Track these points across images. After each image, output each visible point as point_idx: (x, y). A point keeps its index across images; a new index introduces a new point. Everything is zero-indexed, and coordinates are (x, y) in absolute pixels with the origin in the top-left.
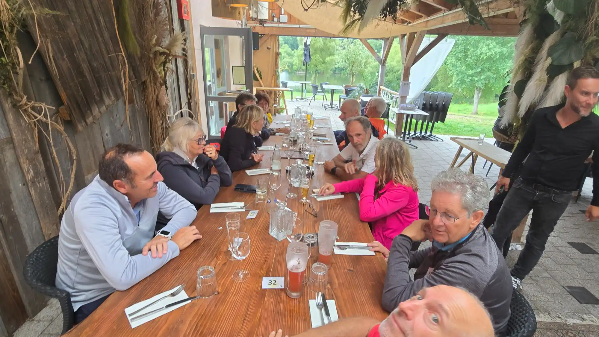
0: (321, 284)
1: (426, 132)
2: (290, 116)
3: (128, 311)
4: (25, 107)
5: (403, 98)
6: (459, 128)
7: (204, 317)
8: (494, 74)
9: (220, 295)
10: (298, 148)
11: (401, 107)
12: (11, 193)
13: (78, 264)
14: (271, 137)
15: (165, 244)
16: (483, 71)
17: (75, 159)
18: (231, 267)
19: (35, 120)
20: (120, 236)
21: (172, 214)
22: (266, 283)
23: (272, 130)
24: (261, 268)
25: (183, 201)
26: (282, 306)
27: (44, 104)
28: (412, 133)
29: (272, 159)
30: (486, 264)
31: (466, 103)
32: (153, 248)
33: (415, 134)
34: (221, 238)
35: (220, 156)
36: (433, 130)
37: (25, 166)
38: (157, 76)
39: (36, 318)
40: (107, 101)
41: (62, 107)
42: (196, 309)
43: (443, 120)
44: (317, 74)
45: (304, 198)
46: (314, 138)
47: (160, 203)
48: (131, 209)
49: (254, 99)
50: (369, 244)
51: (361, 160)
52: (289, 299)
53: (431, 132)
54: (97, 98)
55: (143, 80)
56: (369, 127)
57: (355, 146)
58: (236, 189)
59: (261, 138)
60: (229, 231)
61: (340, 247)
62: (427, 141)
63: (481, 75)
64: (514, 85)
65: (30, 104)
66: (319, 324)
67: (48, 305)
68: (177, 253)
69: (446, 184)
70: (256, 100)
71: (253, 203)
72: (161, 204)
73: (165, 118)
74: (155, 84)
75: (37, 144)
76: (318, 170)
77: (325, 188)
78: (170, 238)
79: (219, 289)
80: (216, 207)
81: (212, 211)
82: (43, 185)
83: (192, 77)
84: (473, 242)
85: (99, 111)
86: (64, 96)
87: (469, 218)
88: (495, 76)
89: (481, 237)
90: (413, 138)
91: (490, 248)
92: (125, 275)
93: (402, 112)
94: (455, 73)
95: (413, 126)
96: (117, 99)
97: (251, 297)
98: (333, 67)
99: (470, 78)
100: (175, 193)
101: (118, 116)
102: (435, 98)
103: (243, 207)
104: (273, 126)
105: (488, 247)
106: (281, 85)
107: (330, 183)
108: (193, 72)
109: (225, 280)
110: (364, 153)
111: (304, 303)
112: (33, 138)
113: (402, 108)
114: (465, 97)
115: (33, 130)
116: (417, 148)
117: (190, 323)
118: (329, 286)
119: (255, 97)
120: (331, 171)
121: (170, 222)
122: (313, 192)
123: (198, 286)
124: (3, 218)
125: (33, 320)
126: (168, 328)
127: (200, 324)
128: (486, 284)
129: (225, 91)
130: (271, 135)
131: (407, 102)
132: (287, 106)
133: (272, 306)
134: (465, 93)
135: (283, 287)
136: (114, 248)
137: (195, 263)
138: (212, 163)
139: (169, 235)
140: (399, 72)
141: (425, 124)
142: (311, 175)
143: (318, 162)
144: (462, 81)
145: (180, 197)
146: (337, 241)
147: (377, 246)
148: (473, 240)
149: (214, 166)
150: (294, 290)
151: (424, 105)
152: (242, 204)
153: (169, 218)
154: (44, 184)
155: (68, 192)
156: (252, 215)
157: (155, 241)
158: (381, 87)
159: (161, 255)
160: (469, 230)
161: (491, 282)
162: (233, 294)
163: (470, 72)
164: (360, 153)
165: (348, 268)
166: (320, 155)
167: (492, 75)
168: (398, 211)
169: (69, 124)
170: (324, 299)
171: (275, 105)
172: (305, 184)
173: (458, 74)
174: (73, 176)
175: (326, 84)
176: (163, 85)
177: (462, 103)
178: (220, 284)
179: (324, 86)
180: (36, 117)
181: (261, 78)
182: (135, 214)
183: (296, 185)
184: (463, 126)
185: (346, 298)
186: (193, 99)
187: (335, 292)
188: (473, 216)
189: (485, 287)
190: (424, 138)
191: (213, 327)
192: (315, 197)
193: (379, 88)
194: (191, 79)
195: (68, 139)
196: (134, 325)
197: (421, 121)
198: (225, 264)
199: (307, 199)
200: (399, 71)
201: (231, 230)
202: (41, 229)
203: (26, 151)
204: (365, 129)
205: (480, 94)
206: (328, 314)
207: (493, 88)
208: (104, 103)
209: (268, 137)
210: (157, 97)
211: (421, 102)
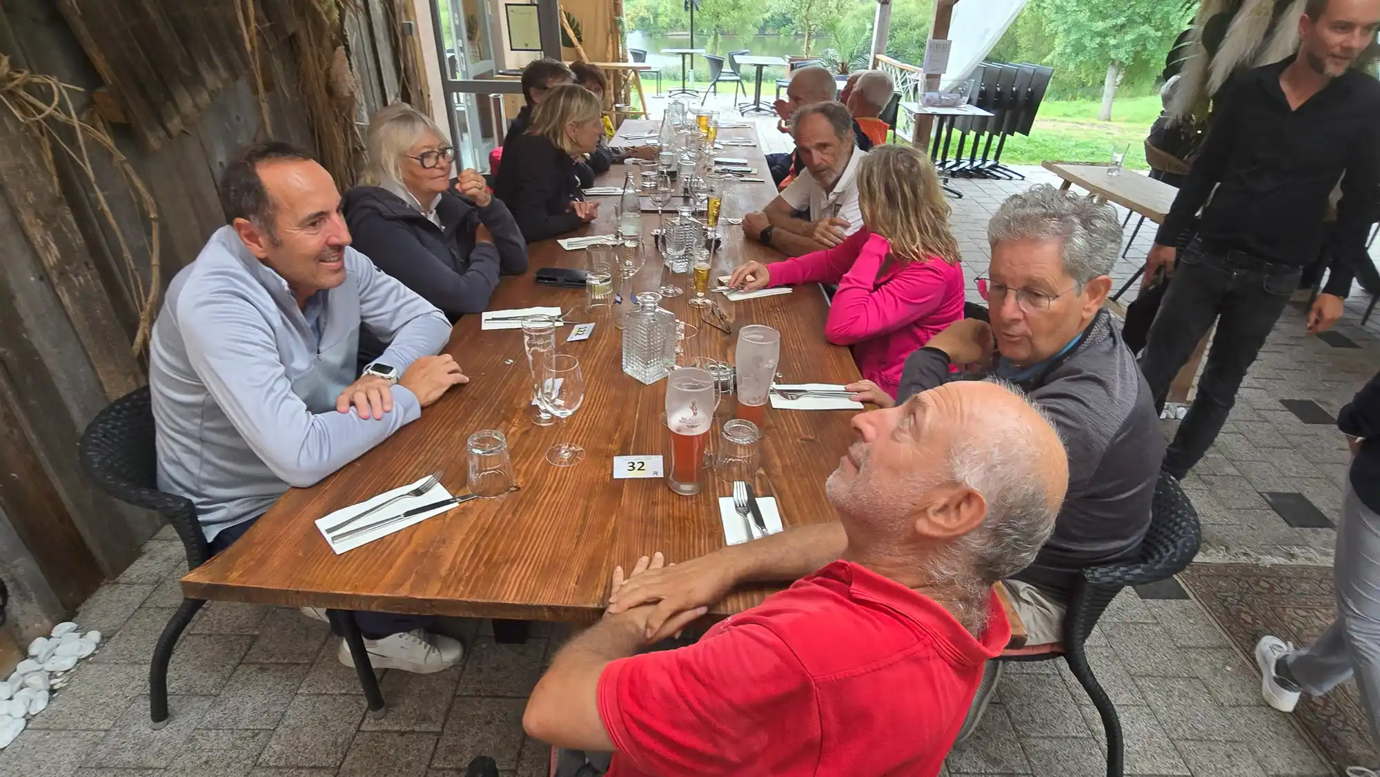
0: (744, 468)
1: (984, 160)
2: (656, 122)
3: (323, 524)
4: (10, 85)
5: (933, 80)
6: (1061, 150)
7: (490, 534)
8: (1157, 30)
9: (522, 493)
10: (681, 190)
11: (928, 101)
12: (13, 297)
13: (202, 441)
14: (613, 168)
15: (385, 391)
16: (1131, 22)
17: (155, 219)
18: (542, 440)
19: (39, 117)
20: (282, 369)
21: (393, 329)
22: (622, 468)
23: (615, 150)
24: (610, 440)
25: (417, 298)
26: (659, 511)
27: (55, 79)
28: (951, 159)
29: (619, 211)
30: (1109, 394)
31: (1084, 97)
32: (360, 398)
33: (958, 164)
34: (513, 382)
35: (497, 200)
36: (1001, 155)
37: (37, 234)
38: (322, 21)
39: (121, 578)
40: (211, 80)
41: (102, 90)
42: (472, 518)
43: (1026, 131)
44: (719, 36)
45: (700, 294)
46: (718, 168)
47: (362, 302)
48: (299, 314)
49: (569, 73)
50: (849, 386)
51: (830, 206)
52: (676, 497)
53: (997, 158)
54: (186, 72)
55: (290, 30)
56: (847, 127)
57: (817, 173)
58: (539, 278)
59: (589, 168)
60: (530, 358)
61: (784, 394)
62: (987, 181)
63: (1126, 33)
64: (1202, 28)
65: (20, 78)
66: (742, 537)
67: (144, 553)
68: (415, 413)
69: (1024, 220)
70: (573, 75)
71: (581, 309)
72: (366, 306)
73: (352, 128)
74: (320, 43)
75: (55, 179)
76: (729, 236)
77: (746, 272)
78: (394, 381)
79: (520, 481)
80: (493, 319)
81: (485, 326)
82: (87, 281)
83: (407, 31)
84: (1087, 352)
85: (196, 106)
86: (100, 62)
87: (1079, 295)
88: (1159, 34)
89: (1105, 339)
90: (953, 175)
91: (1123, 364)
92: (304, 452)
93: (930, 110)
94: (1061, 28)
95: (953, 148)
96: (235, 77)
97: (589, 497)
98: (759, 19)
99: (1098, 40)
100: (394, 281)
101: (242, 119)
102: (1011, 77)
103: (559, 317)
104: (618, 141)
105: (1118, 358)
106: (630, 57)
107: (758, 261)
108: (408, 19)
109: (531, 462)
110: (838, 189)
111: (708, 504)
112: (41, 163)
113: (929, 103)
114: (1084, 85)
115: (37, 141)
116: (960, 196)
117: (464, 541)
118: (762, 472)
119: (570, 70)
120: (759, 237)
121: (389, 347)
122: (719, 281)
123: (473, 476)
124: (7, 354)
125: (117, 583)
126: (415, 553)
127: (483, 544)
128: (1107, 442)
129: (492, 71)
130: (614, 162)
131: (941, 88)
132: (647, 107)
133: (638, 511)
134: (1083, 75)
135: (661, 475)
136: (273, 395)
137: (457, 433)
138: (476, 219)
139: (392, 374)
140: (923, 29)
141: (983, 139)
142: (713, 246)
143: (730, 220)
144: (1079, 48)
145: (408, 290)
146: (778, 381)
147: (866, 388)
148: (1088, 348)
149: (482, 224)
150: (687, 479)
151: (983, 94)
152: (556, 311)
153: (388, 340)
154: (87, 278)
155: (151, 298)
156: (580, 332)
157: (360, 385)
158: (878, 56)
159: (378, 412)
160: (1080, 325)
161: (1118, 439)
162: (550, 489)
163: (1100, 25)
164: (829, 188)
165: (804, 436)
166: (733, 205)
167: (1152, 32)
168: (916, 323)
169: (125, 132)
170: (752, 496)
171: (618, 105)
172: (701, 260)
173: (1068, 32)
174: (155, 261)
175: (743, 54)
176: (339, 45)
177: (1074, 98)
178: (519, 471)
179: (738, 59)
180: (40, 111)
181: (580, 40)
182: (309, 325)
183: (680, 267)
184: (1073, 143)
185: (800, 493)
186: (413, 86)
187: (776, 482)
188: (1088, 291)
189: (1104, 448)
190: (979, 173)
191: (512, 551)
192: (725, 293)
193: (875, 59)
194: (404, 35)
195: (128, 167)
196: (340, 547)
197: (973, 134)
198: (526, 432)
199: (705, 297)
200: (922, 25)
201: (534, 354)
202: (100, 384)
203: (31, 197)
204: (838, 131)
205: (1120, 77)
206: (760, 522)
207: (1153, 61)
208: (204, 84)
209: (607, 169)
210: (328, 75)
211: (974, 87)
